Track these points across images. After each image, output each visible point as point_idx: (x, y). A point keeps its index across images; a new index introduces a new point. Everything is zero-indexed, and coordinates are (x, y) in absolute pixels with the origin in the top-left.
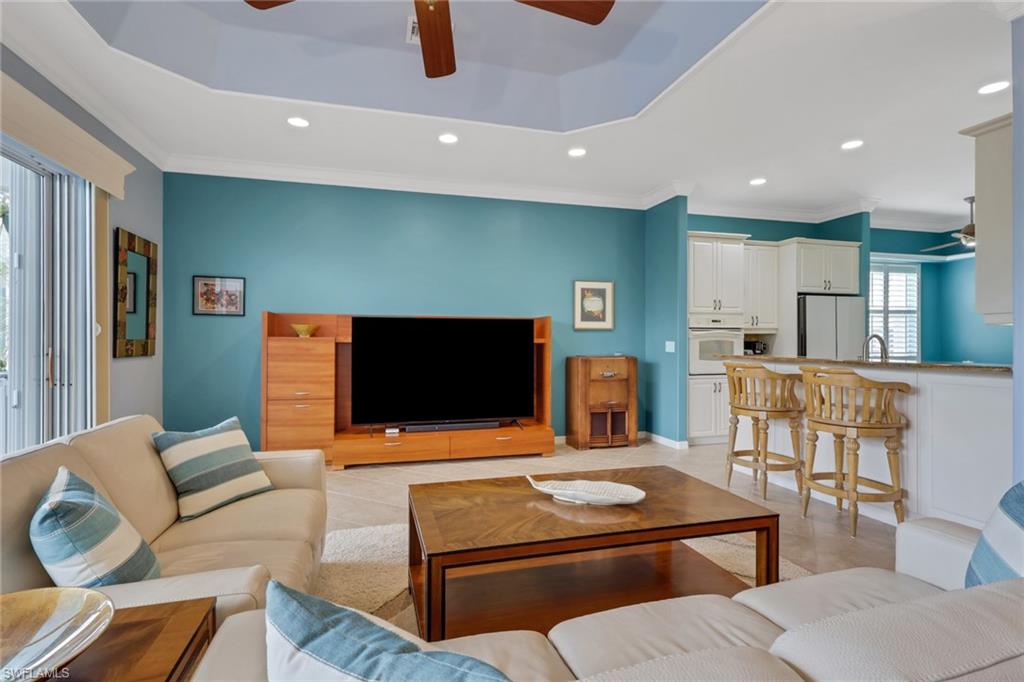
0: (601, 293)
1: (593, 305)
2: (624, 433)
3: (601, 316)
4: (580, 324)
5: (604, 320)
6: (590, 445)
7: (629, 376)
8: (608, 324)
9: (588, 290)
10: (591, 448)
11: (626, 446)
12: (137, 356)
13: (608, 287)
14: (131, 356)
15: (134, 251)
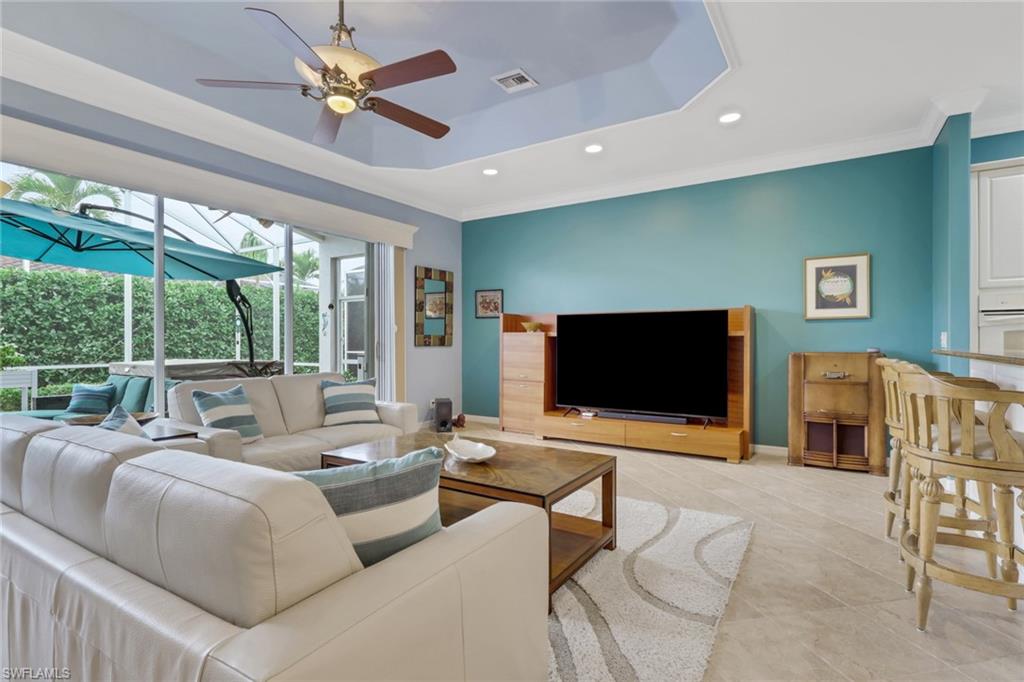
0: (850, 272)
1: (837, 287)
2: (863, 454)
3: (848, 301)
4: (813, 312)
5: (853, 305)
6: (804, 461)
7: (869, 378)
8: (862, 309)
9: (827, 269)
10: (806, 465)
11: (867, 472)
12: (435, 345)
13: (861, 263)
14: (429, 345)
15: (430, 278)
